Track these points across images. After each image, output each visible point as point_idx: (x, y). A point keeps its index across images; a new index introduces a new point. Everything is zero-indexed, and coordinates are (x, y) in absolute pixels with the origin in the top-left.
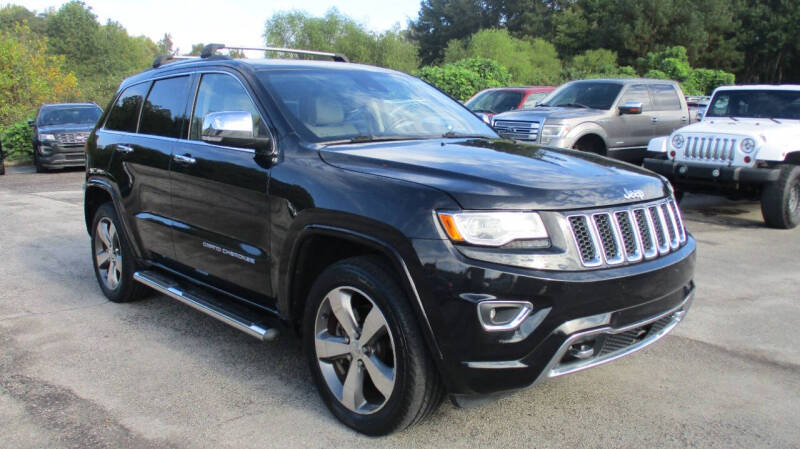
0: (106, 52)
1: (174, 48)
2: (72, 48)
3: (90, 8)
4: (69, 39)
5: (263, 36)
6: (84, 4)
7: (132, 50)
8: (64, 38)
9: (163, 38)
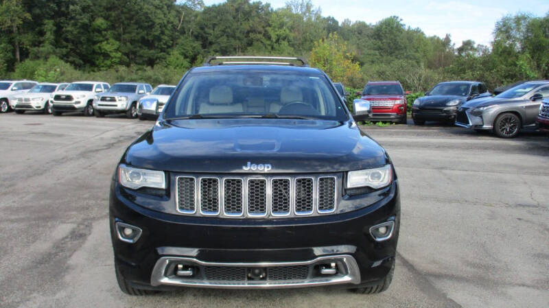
0: (405, 48)
1: (452, 44)
2: (386, 46)
3: (401, 20)
4: (384, 41)
5: (493, 33)
6: (397, 18)
7: (425, 46)
8: (381, 40)
9: (445, 37)
